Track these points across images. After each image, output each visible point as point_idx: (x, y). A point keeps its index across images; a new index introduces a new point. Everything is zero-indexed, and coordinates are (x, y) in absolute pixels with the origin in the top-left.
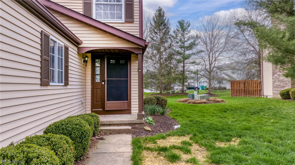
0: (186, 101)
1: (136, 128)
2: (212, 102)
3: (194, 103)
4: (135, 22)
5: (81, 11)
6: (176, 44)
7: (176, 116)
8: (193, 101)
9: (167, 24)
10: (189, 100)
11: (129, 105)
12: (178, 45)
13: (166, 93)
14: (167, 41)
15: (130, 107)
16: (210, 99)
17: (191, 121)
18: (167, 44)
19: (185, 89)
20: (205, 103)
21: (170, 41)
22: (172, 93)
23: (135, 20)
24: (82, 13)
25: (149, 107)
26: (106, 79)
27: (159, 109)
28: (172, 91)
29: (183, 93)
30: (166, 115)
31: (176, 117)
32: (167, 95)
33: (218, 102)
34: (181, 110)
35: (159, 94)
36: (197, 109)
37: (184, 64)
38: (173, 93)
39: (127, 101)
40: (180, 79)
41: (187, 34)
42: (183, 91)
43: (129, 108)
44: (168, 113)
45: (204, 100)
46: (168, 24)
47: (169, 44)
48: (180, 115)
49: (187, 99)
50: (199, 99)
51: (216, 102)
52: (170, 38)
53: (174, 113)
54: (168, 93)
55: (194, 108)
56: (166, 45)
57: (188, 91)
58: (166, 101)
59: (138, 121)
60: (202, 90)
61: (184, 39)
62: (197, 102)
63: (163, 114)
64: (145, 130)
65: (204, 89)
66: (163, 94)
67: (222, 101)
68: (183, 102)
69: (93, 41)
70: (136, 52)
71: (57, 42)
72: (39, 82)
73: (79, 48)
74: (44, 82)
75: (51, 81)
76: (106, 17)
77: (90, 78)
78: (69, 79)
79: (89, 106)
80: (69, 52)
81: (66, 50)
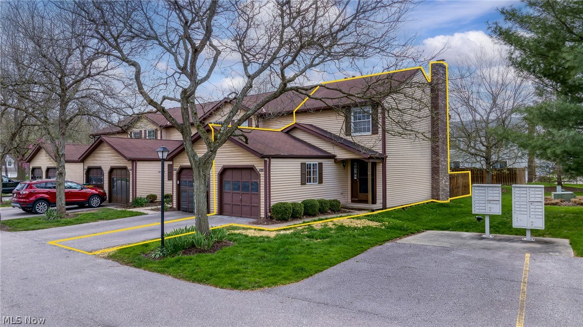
4: (379, 133)
23: (379, 131)
69: (342, 155)
70: (366, 161)
71: (312, 163)
72: (300, 183)
73: (335, 159)
74: (303, 183)
75: (307, 182)
76: (360, 131)
77: (350, 176)
78: (323, 180)
79: (350, 196)
80: (323, 165)
81: (321, 164)
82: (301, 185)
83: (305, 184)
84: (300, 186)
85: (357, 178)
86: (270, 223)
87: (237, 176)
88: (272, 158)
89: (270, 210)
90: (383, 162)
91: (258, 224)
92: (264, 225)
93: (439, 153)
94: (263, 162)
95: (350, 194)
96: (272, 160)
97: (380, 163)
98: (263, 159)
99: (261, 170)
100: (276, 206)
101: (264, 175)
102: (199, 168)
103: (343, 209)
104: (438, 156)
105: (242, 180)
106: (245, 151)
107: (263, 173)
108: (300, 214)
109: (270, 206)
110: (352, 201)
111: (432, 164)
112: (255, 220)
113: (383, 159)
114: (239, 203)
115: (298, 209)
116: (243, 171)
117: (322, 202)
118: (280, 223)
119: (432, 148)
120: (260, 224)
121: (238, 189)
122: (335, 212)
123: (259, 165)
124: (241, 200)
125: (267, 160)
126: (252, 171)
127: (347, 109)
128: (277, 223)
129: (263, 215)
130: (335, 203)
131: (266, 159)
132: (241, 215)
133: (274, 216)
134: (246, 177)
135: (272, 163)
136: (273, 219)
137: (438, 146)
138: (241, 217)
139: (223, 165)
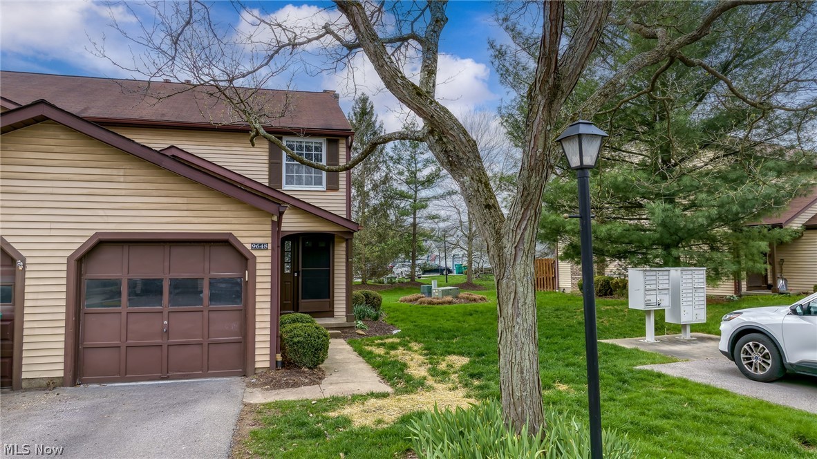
0: (416, 300)
1: (346, 332)
2: (463, 300)
3: (430, 303)
4: (340, 190)
5: (266, 182)
6: (399, 177)
7: (396, 321)
8: (430, 299)
9: (378, 132)
10: (422, 297)
11: (332, 305)
12: (402, 178)
13: (375, 282)
14: (379, 169)
15: (333, 308)
16: (460, 296)
17: (416, 326)
18: (378, 174)
19: (418, 272)
20: (450, 303)
21: (385, 169)
22: (388, 283)
23: (340, 186)
24: (267, 185)
25: (357, 308)
26: (300, 269)
27: (371, 311)
28: (388, 278)
29: (412, 284)
30: (380, 320)
31: (396, 323)
32: (378, 287)
33: (475, 300)
34: (404, 313)
35: (359, 285)
36: (431, 312)
37: (415, 219)
38: (391, 283)
39: (328, 300)
40: (407, 254)
41: (422, 153)
42: (412, 277)
43: (331, 309)
44: (384, 317)
45: (449, 298)
46: (381, 131)
47: (384, 174)
48: (402, 320)
49: (419, 295)
50: (440, 296)
52: (384, 162)
53: (393, 318)
54: (380, 282)
55: (425, 311)
56: (377, 176)
57: (427, 277)
58: (380, 300)
59: (348, 325)
60: (459, 273)
61: (416, 164)
62: (435, 301)
63: (376, 318)
64: (358, 334)
65: (462, 273)
66: (368, 285)
67: (482, 299)
68: (410, 301)
76: (299, 182)
89: (280, 346)
90: (347, 242)
94: (268, 227)
97: (342, 242)
98: (267, 219)
99: (260, 247)
107: (267, 253)
114: (158, 341)
116: (174, 250)
123: (251, 233)
124: (166, 331)
132: (166, 373)
134: (187, 264)
139: (94, 232)
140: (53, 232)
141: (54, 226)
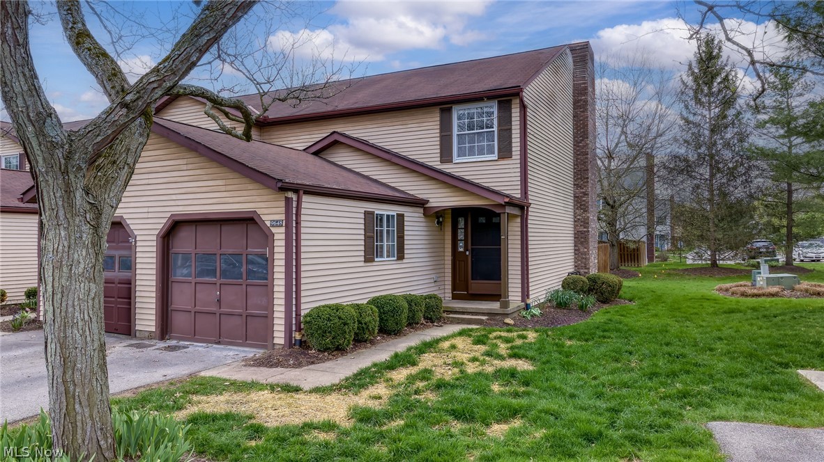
1: (494, 319)
2: (798, 293)
4: (514, 157)
9: (730, 77)
16: (797, 287)
20: (773, 295)
23: (513, 153)
26: (470, 247)
32: (731, 272)
42: (787, 259)
50: (765, 285)
51: (810, 294)
59: (501, 311)
66: (719, 268)
69: (442, 198)
70: (498, 211)
71: (386, 213)
72: (363, 259)
73: (425, 209)
74: (369, 259)
75: (377, 257)
76: (471, 153)
77: (450, 246)
78: (406, 252)
79: (449, 287)
80: (406, 219)
81: (401, 217)
82: (365, 261)
83: (373, 260)
84: (362, 264)
85: (466, 249)
86: (303, 359)
87: (208, 241)
88: (307, 193)
89: (298, 324)
90: (522, 217)
91: (271, 366)
92: (289, 366)
93: (588, 207)
94: (283, 204)
95: (450, 283)
96: (305, 198)
97: (516, 216)
98: (282, 196)
99: (276, 224)
100: (317, 313)
101: (283, 236)
102: (65, 172)
103: (445, 315)
104: (585, 211)
105: (224, 250)
106: (236, 175)
107: (283, 230)
108: (372, 333)
109: (298, 315)
110: (455, 297)
111: (575, 226)
112: (259, 353)
113: (522, 207)
114: (213, 309)
115: (367, 319)
116: (224, 228)
117: (411, 301)
118: (329, 359)
119: (575, 197)
120: (277, 365)
121: (212, 273)
122: (432, 322)
123: (270, 210)
124: (219, 301)
125: (294, 196)
126: (251, 227)
127: (444, 106)
128: (322, 360)
129: (279, 338)
130: (433, 302)
131: (290, 195)
132: (219, 338)
133: (313, 342)
134: (232, 241)
135: (304, 205)
136: (308, 348)
137: (585, 194)
138: (219, 343)
139: (170, 214)
140: (150, 215)
141: (151, 210)
